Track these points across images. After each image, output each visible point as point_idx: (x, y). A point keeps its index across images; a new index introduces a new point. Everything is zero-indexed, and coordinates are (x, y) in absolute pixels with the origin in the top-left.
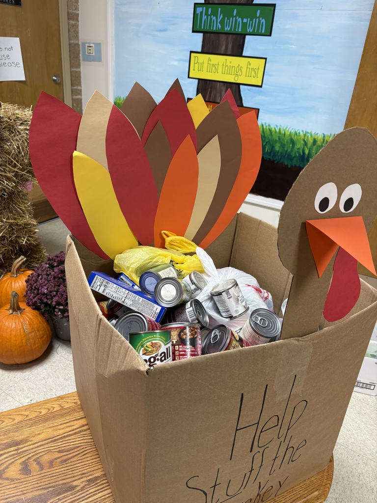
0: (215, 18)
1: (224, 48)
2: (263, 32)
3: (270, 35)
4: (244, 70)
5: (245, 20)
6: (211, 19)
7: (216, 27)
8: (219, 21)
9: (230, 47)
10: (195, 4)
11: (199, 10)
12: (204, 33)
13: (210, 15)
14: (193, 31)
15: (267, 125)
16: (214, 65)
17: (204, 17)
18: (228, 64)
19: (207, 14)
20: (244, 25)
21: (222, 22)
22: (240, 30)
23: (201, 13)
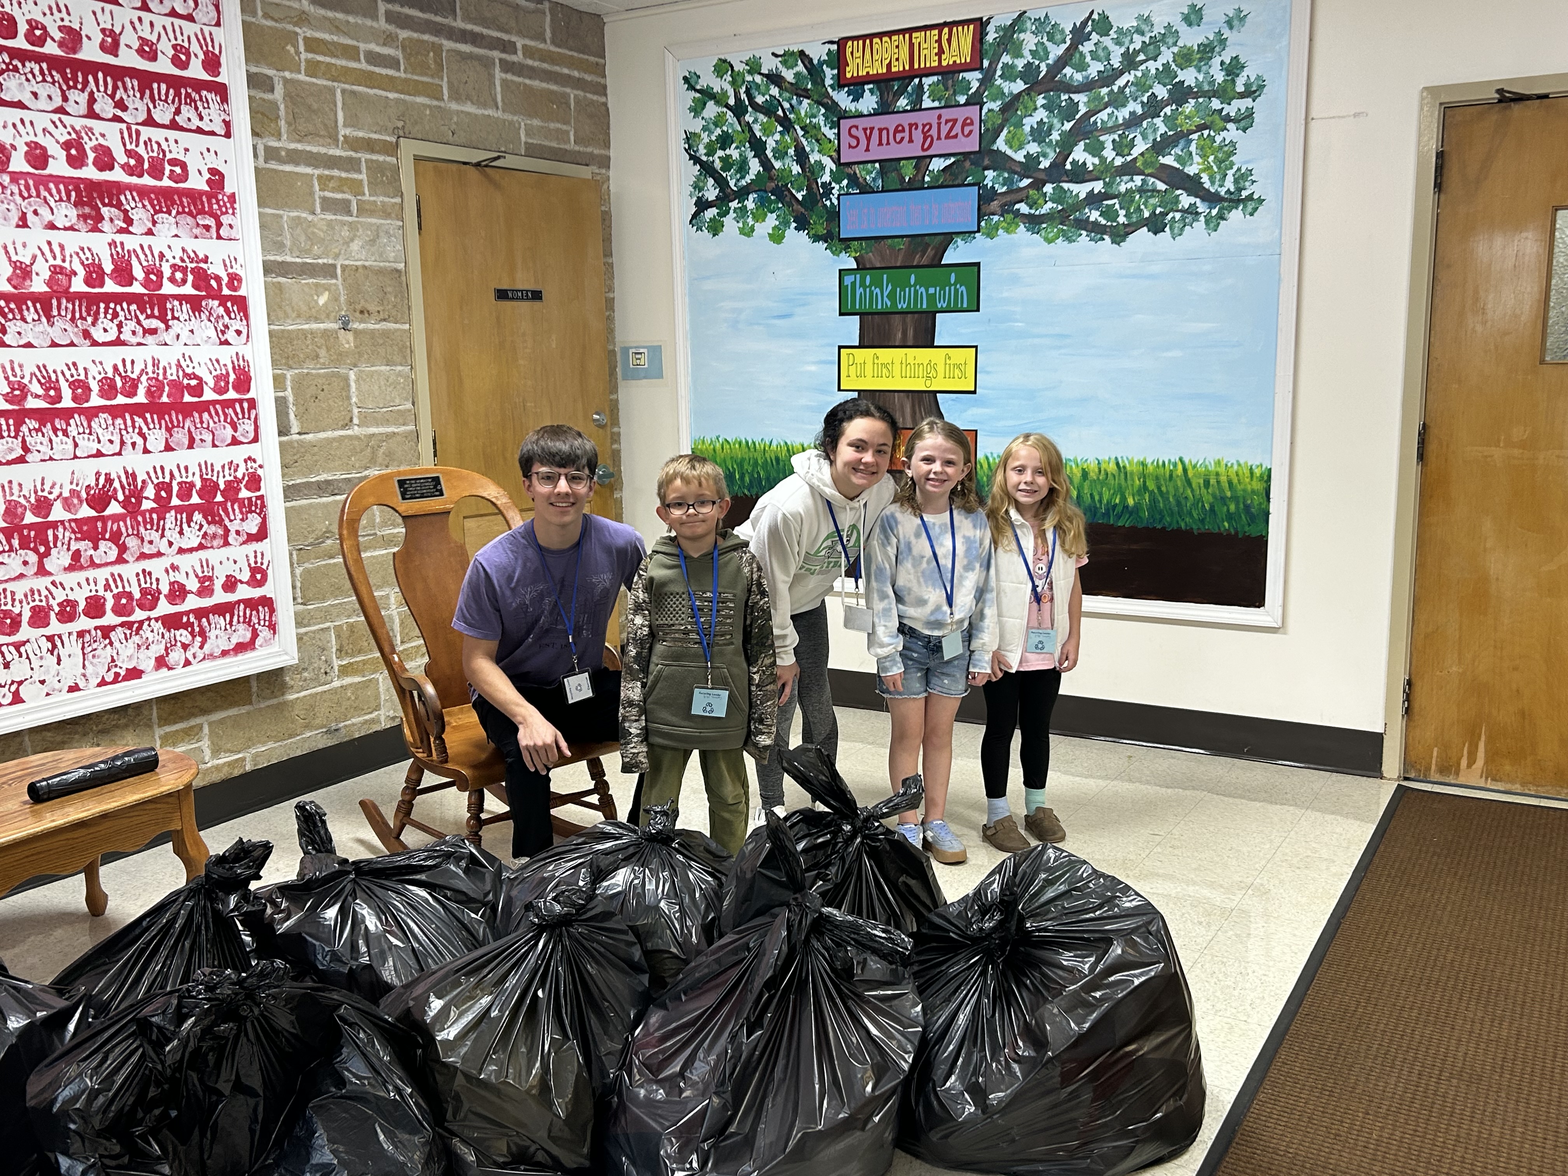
0: (878, 290)
1: (899, 335)
2: (965, 305)
3: (978, 310)
4: (940, 369)
5: (931, 291)
6: (871, 292)
7: (883, 303)
8: (885, 294)
9: (911, 333)
10: (840, 271)
11: (848, 280)
12: (861, 314)
13: (870, 286)
14: (841, 314)
15: (995, 456)
16: (884, 365)
17: (859, 291)
18: (910, 360)
19: (863, 284)
20: (931, 298)
21: (892, 296)
22: (924, 306)
23: (854, 284)
